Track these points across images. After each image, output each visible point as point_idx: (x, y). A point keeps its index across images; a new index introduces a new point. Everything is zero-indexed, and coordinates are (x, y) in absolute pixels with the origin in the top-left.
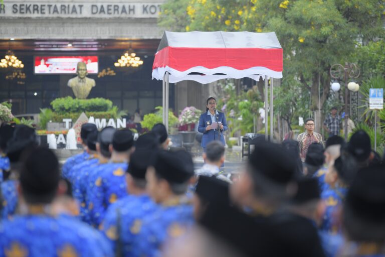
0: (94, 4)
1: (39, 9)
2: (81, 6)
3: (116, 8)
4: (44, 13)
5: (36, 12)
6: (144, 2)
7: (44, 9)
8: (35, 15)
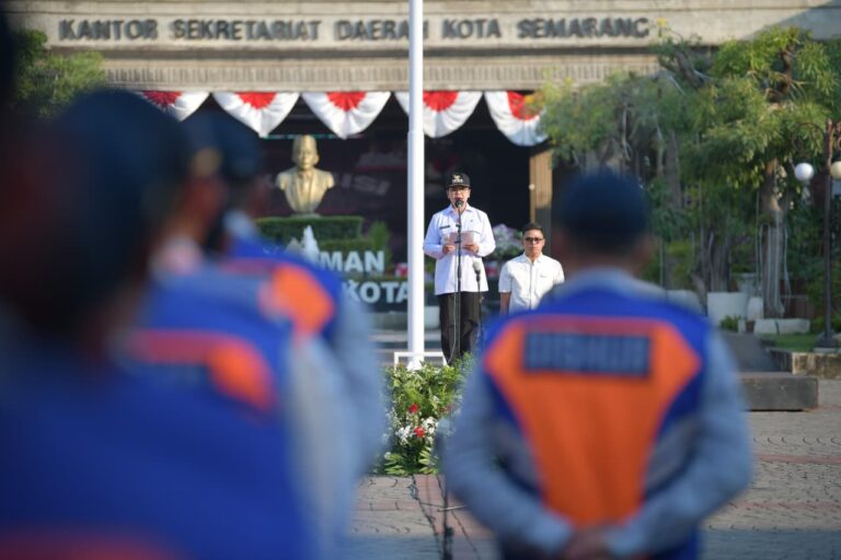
0: (344, 18)
1: (229, 29)
2: (315, 24)
3: (389, 26)
4: (239, 38)
5: (222, 35)
6: (448, 13)
7: (238, 30)
8: (221, 43)
